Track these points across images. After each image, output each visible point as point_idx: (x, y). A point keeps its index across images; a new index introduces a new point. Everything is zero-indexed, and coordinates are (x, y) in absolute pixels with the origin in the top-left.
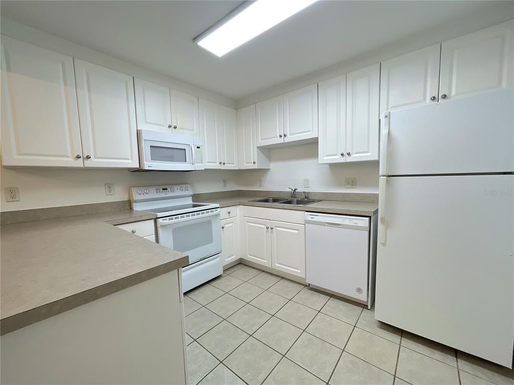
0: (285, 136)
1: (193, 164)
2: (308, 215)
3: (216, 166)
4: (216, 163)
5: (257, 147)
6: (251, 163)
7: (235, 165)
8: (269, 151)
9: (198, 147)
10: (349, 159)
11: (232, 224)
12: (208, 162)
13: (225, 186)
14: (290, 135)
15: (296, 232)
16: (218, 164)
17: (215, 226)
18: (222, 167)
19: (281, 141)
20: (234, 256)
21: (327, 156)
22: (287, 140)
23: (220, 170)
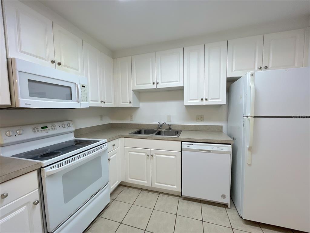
0: (157, 83)
1: (78, 102)
2: (185, 144)
3: (98, 104)
4: (98, 101)
5: (133, 90)
6: (127, 102)
7: (112, 104)
8: (140, 94)
9: (84, 86)
10: (206, 103)
11: (115, 155)
12: (91, 101)
13: (101, 120)
14: (162, 83)
15: (174, 157)
16: (99, 102)
17: (104, 160)
18: (103, 105)
19: (154, 87)
20: (117, 182)
21: (190, 100)
22: (159, 86)
23: (101, 107)
